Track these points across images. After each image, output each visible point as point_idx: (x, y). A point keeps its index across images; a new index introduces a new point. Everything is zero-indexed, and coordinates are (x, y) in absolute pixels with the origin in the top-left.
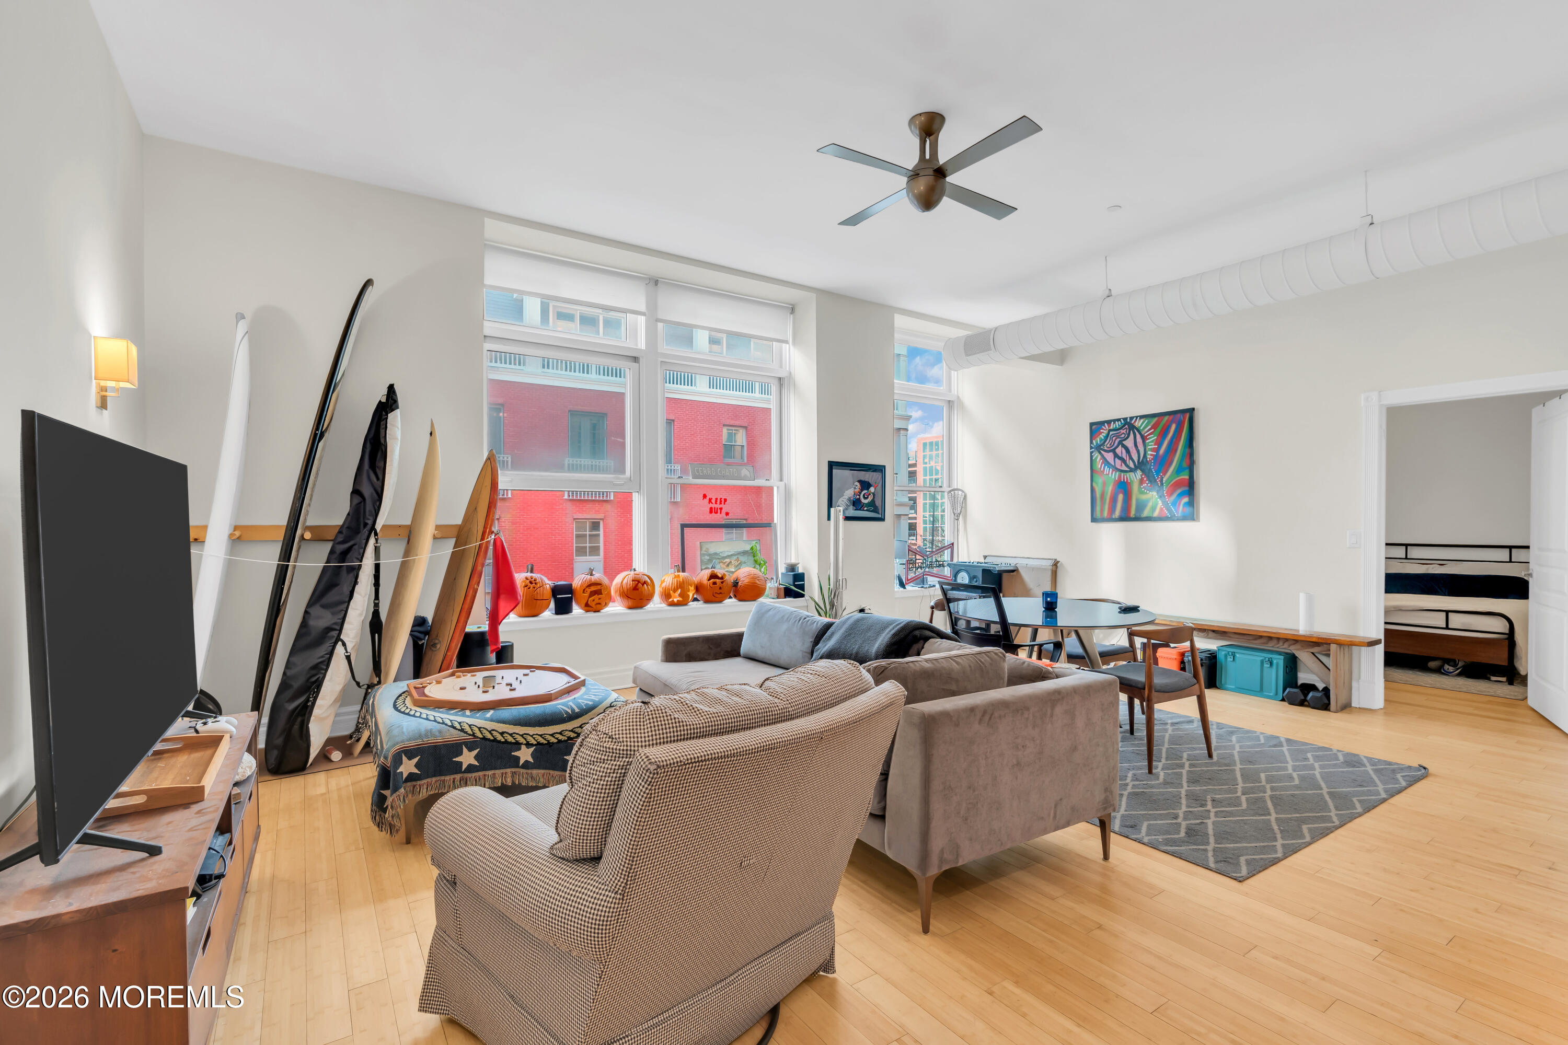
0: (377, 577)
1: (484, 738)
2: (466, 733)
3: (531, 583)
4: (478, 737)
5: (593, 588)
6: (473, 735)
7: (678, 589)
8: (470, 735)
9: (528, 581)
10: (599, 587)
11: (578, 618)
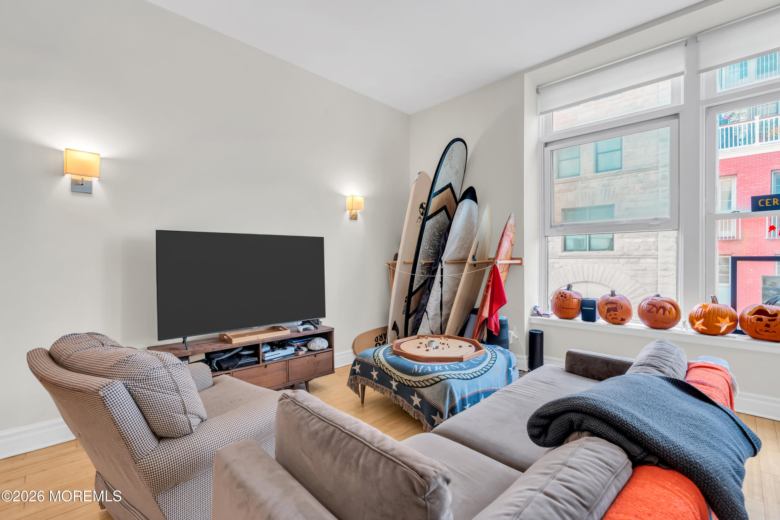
0: (441, 283)
1: (380, 367)
2: (375, 361)
3: (562, 296)
4: (378, 366)
5: (610, 306)
6: (377, 364)
7: (701, 318)
8: (376, 363)
9: (560, 295)
10: (614, 306)
11: (601, 326)
